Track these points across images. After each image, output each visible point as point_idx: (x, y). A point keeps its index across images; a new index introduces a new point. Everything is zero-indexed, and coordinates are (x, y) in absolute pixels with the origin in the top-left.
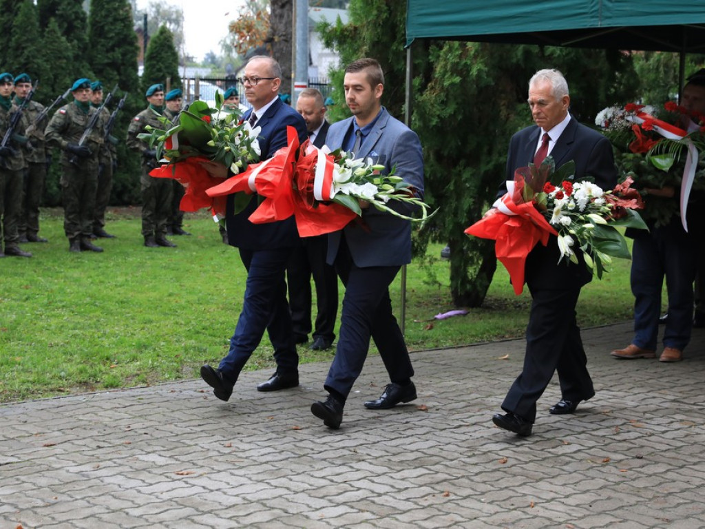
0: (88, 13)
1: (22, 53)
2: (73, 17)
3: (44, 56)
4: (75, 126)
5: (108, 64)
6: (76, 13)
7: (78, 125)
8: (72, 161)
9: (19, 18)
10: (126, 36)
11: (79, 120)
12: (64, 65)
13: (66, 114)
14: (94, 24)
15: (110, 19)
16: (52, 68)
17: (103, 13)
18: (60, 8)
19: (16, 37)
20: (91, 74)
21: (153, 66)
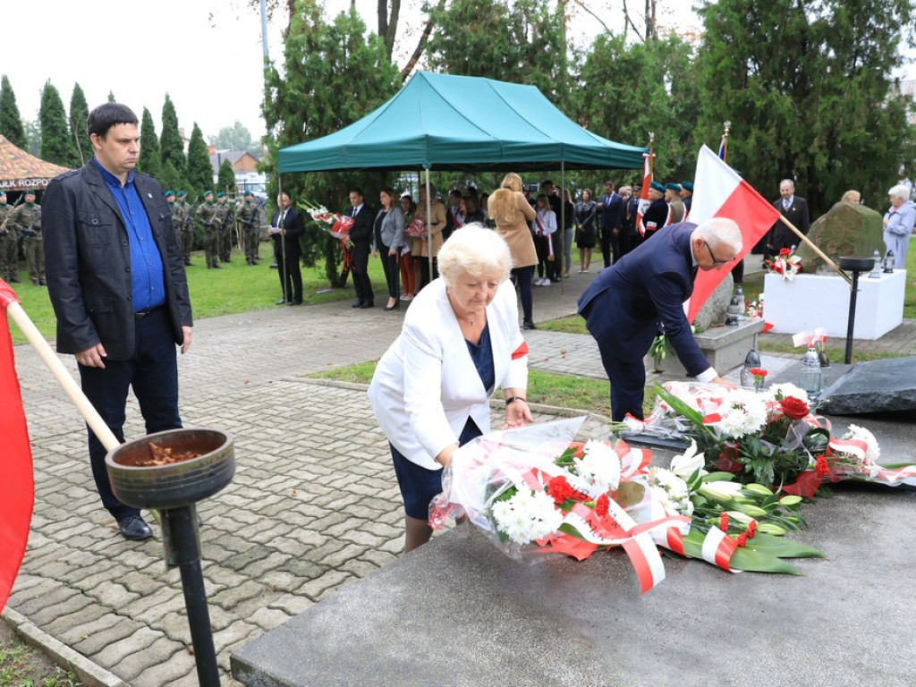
0: (187, 155)
2: (179, 157)
5: (198, 180)
6: (180, 155)
9: (151, 161)
14: (190, 160)
15: (198, 158)
17: (194, 155)
18: (172, 153)
20: (189, 185)
21: (222, 178)
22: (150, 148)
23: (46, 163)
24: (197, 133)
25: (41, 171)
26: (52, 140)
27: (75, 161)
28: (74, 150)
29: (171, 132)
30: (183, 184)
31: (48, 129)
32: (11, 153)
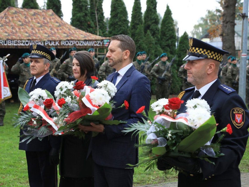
0: (160, 28)
1: (138, 43)
2: (155, 29)
3: (145, 43)
4: (161, 70)
5: (166, 46)
6: (156, 28)
7: (162, 70)
8: (159, 82)
9: (138, 31)
10: (173, 36)
11: (162, 68)
12: (152, 46)
13: (158, 66)
14: (161, 32)
15: (167, 30)
16: (148, 47)
17: (165, 28)
18: (151, 26)
19: (137, 37)
20: (160, 49)
21: (181, 46)
22: (138, 22)
23: (78, 30)
24: (168, 13)
25: (75, 35)
26: (79, 15)
27: (91, 29)
28: (91, 22)
29: (152, 12)
30: (156, 48)
31: (77, 7)
32: (57, 22)
